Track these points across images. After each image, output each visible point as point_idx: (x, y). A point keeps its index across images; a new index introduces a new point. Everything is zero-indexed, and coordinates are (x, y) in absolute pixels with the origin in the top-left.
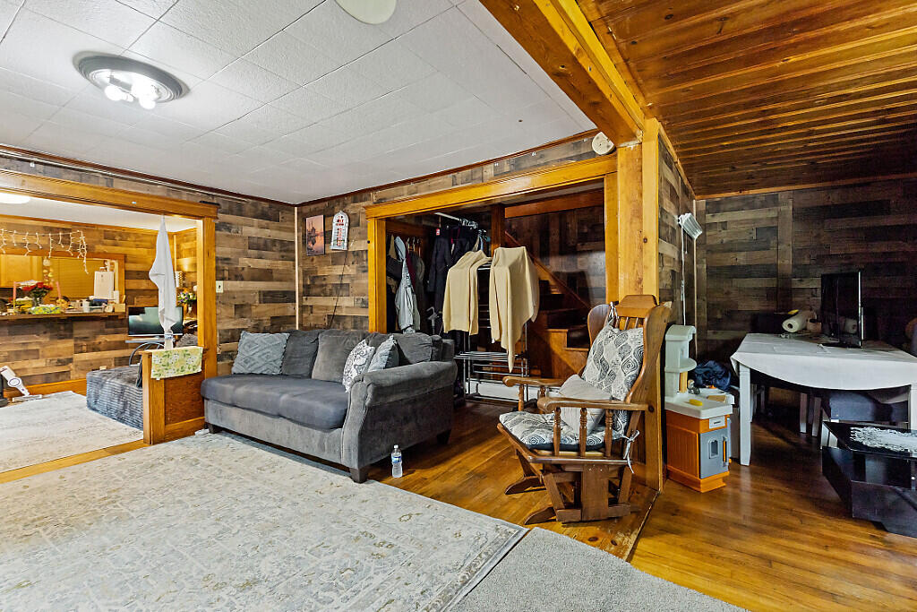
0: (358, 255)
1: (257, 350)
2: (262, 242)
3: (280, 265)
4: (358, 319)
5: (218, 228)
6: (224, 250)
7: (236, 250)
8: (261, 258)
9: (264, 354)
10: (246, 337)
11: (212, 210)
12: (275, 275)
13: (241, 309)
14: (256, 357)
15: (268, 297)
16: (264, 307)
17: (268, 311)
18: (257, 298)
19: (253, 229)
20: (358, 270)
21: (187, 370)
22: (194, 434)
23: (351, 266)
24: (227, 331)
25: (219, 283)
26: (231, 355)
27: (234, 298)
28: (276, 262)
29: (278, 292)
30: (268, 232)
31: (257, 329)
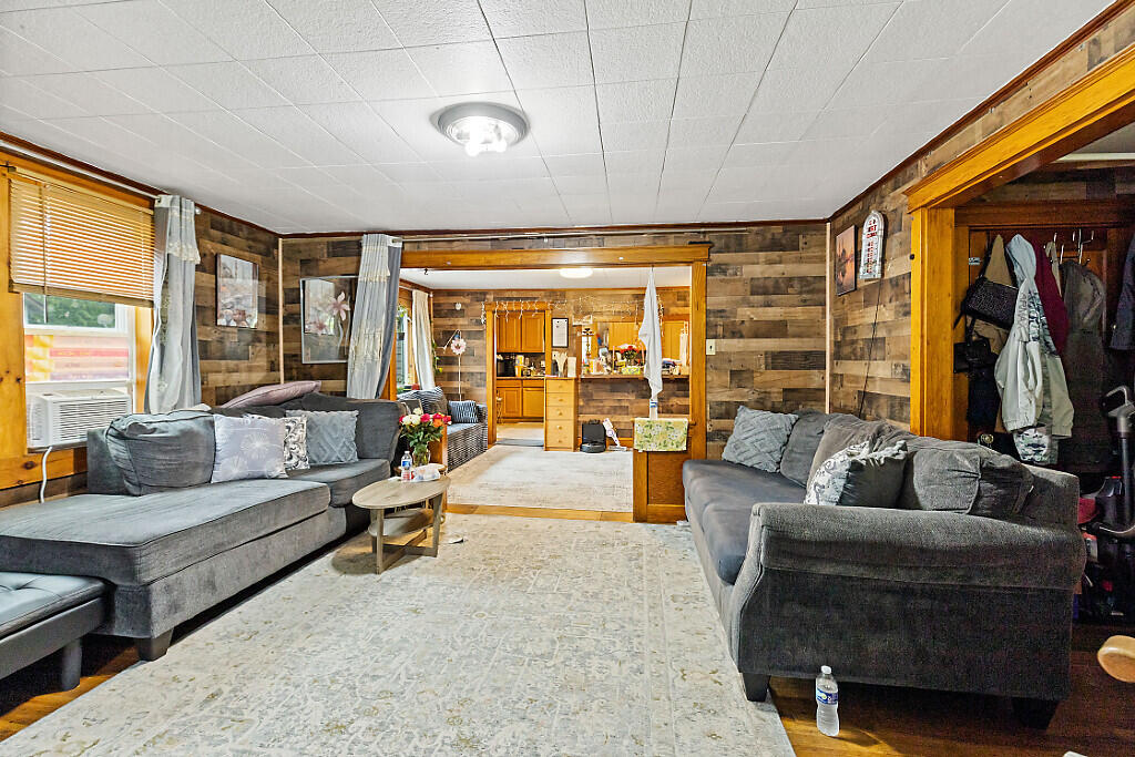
0: (897, 285)
1: (751, 433)
2: (770, 284)
3: (799, 313)
4: (898, 401)
5: (709, 272)
6: (718, 300)
7: (734, 298)
8: (769, 306)
9: (757, 440)
10: (744, 414)
11: (703, 251)
12: (790, 329)
13: (739, 376)
14: (747, 442)
15: (779, 360)
16: (773, 375)
17: (779, 380)
18: (762, 361)
19: (758, 267)
20: (897, 312)
21: (670, 445)
22: (675, 523)
23: (888, 305)
24: (722, 403)
25: (711, 342)
26: (724, 435)
27: (730, 361)
28: (793, 309)
29: (794, 352)
30: (780, 268)
31: (761, 405)
